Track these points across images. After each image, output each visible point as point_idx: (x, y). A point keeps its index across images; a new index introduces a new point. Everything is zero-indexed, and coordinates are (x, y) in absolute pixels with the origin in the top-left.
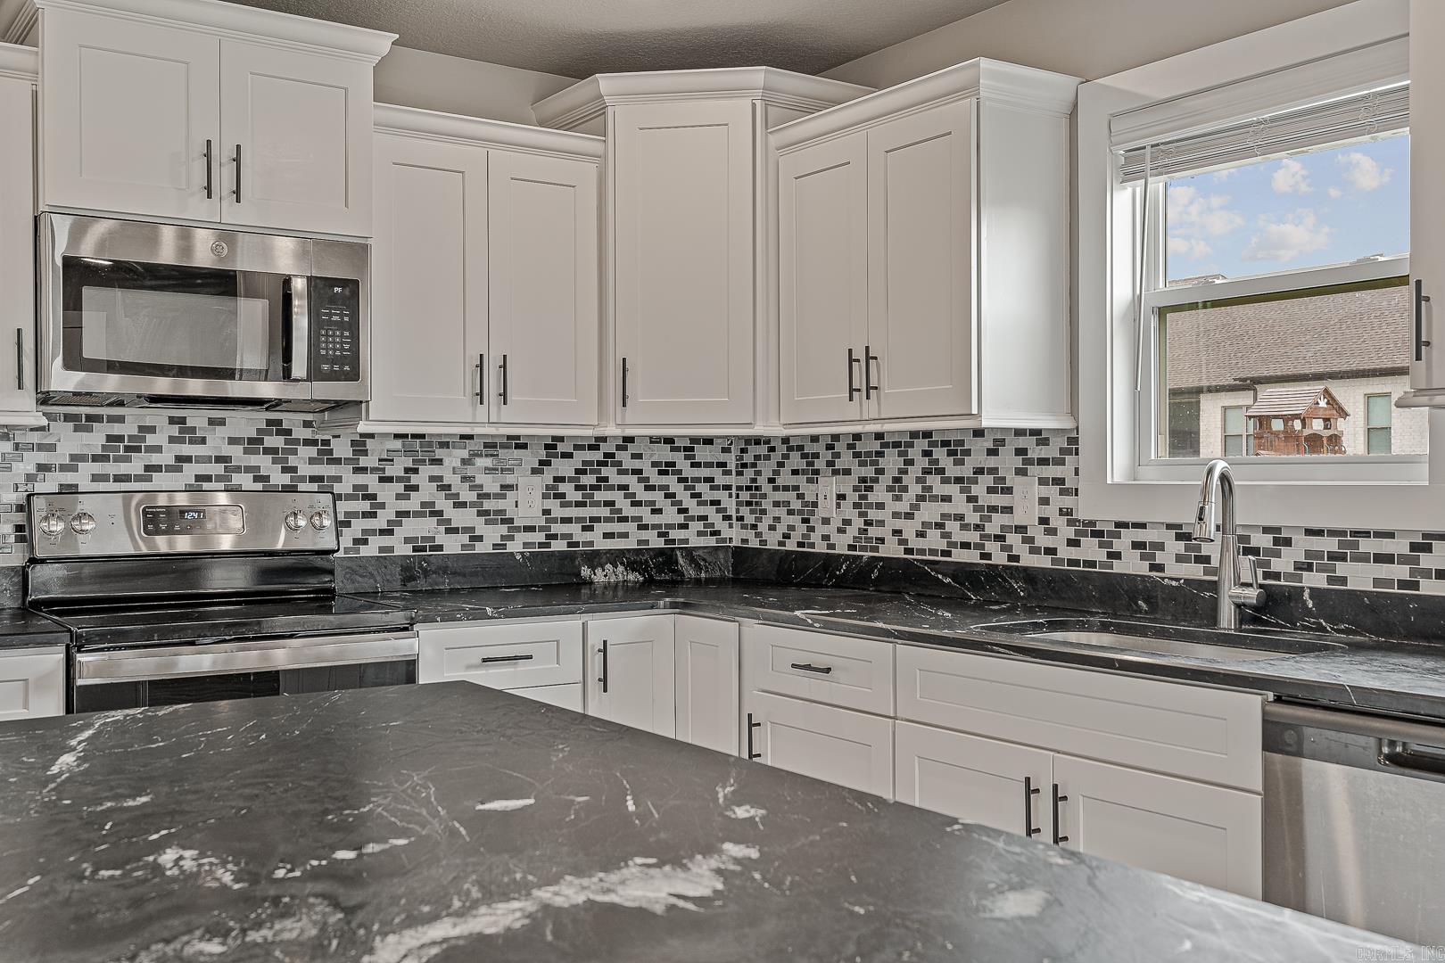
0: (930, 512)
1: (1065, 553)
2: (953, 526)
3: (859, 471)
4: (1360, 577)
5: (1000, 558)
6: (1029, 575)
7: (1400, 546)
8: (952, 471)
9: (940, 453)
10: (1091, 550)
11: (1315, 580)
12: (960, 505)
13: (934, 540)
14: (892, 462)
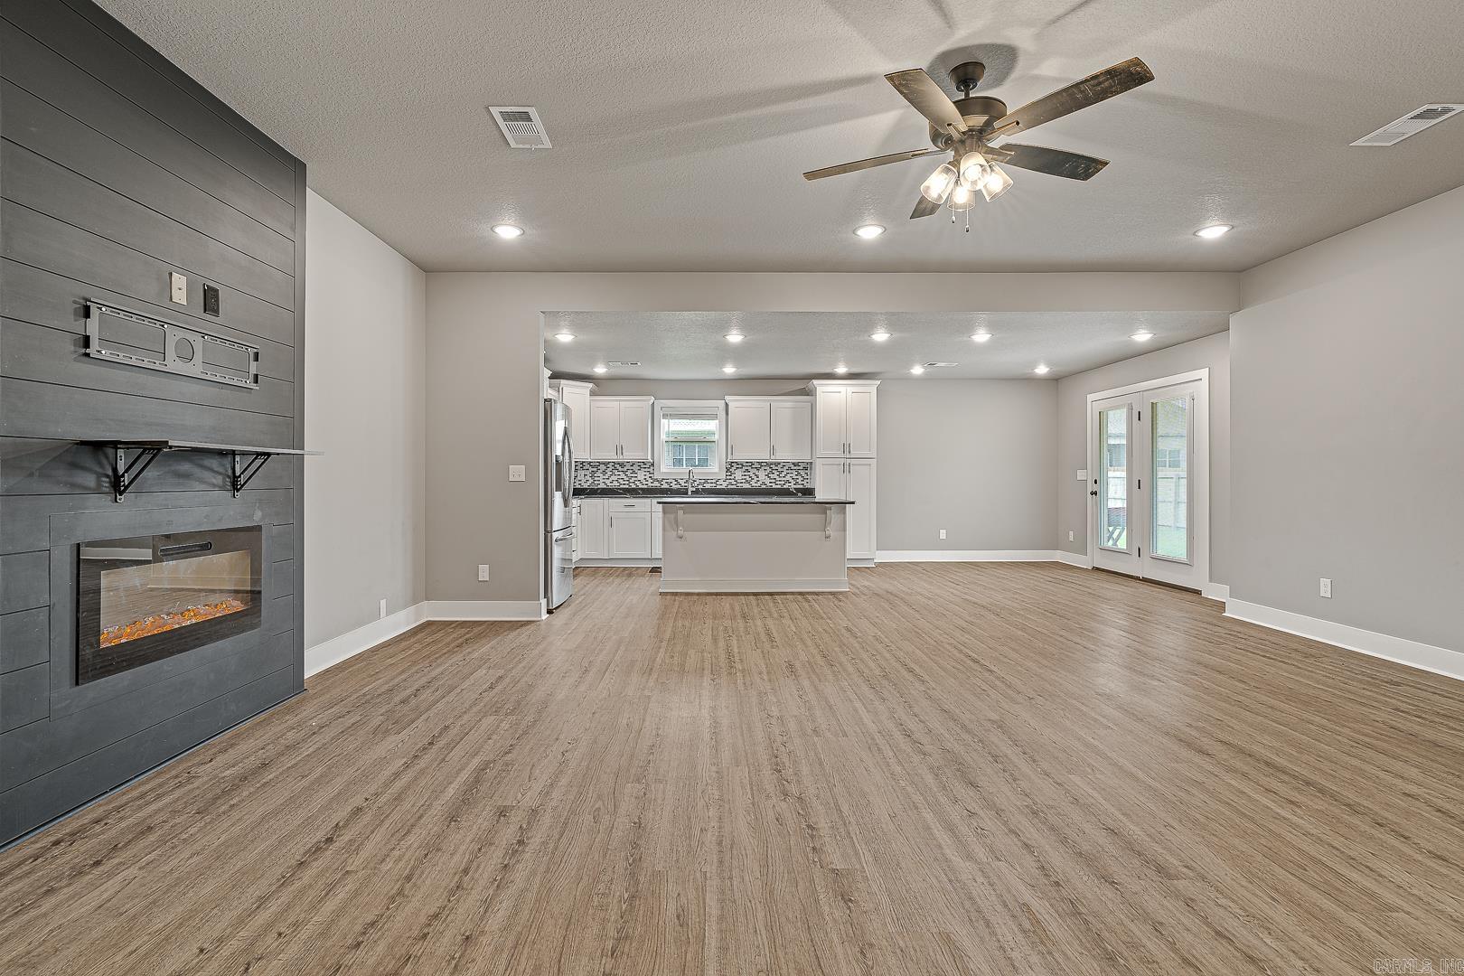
0: (613, 478)
1: (650, 484)
2: (621, 481)
3: (591, 469)
4: (708, 486)
5: (634, 486)
6: (642, 489)
7: (713, 481)
8: (620, 469)
9: (617, 466)
10: (656, 484)
11: (700, 487)
12: (623, 476)
13: (616, 483)
14: (602, 467)
